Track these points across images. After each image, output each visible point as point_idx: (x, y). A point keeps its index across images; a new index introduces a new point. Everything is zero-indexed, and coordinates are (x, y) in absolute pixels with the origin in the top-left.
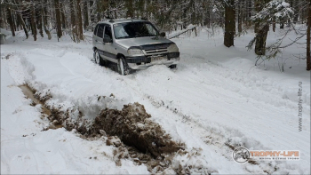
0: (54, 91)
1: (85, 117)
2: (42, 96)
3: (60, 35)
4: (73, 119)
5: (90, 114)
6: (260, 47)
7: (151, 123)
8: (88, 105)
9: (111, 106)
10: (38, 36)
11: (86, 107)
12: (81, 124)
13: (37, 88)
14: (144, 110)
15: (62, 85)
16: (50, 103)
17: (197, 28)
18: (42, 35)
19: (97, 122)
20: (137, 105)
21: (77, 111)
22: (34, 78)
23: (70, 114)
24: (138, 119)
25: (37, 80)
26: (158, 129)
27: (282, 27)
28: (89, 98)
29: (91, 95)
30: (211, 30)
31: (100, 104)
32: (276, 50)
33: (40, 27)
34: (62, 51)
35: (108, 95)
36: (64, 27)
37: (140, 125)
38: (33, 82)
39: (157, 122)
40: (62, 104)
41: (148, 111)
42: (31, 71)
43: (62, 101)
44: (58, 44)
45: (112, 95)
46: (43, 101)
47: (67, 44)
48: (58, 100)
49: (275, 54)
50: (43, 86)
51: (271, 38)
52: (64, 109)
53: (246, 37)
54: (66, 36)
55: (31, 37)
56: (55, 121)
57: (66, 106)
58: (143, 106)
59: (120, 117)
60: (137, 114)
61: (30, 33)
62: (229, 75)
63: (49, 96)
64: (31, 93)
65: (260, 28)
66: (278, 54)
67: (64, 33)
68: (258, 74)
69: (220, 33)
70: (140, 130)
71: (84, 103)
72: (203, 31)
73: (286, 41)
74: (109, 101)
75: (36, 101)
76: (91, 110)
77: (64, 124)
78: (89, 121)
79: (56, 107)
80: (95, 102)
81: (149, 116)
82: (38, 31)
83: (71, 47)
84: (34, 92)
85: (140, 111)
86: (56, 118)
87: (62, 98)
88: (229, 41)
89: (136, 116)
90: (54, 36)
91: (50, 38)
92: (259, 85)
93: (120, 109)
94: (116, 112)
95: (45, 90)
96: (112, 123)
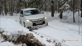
1: (14, 37)
3: (6, 14)
4: (11, 38)
5: (16, 36)
7: (35, 39)
8: (15, 34)
9: (22, 34)
11: (15, 35)
12: (13, 39)
14: (33, 35)
15: (7, 28)
17: (44, 12)
19: (18, 39)
21: (12, 36)
23: (10, 37)
24: (31, 38)
26: (38, 41)
27: (65, 12)
28: (16, 32)
29: (16, 31)
30: (47, 12)
31: (19, 34)
34: (7, 18)
35: (21, 31)
36: (7, 12)
37: (32, 40)
39: (37, 38)
40: (7, 34)
43: (7, 33)
44: (6, 17)
45: (22, 31)
46: (1, 33)
47: (8, 17)
48: (6, 32)
49: (66, 19)
52: (8, 35)
53: (57, 14)
54: (8, 14)
56: (5, 39)
57: (8, 34)
58: (32, 34)
60: (31, 36)
62: (54, 24)
68: (61, 24)
69: (50, 14)
70: (32, 41)
71: (14, 33)
72: (45, 13)
74: (22, 32)
76: (16, 35)
77: (8, 39)
78: (16, 39)
79: (5, 35)
80: (17, 33)
81: (34, 37)
83: (10, 18)
85: (32, 35)
86: (5, 38)
87: (7, 32)
88: (53, 15)
89: (30, 37)
91: (3, 15)
92: (62, 27)
94: (24, 36)
96: (23, 39)
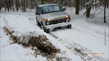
0: (15, 30)
1: (25, 39)
2: (10, 31)
3: (17, 10)
4: (21, 40)
5: (27, 38)
6: (88, 14)
7: (48, 42)
8: (27, 35)
9: (34, 35)
10: (10, 10)
11: (26, 36)
12: (24, 42)
13: (9, 29)
14: (46, 37)
15: (18, 28)
16: (13, 34)
17: (66, 8)
18: (11, 10)
19: (29, 41)
20: (44, 35)
21: (23, 37)
22: (8, 25)
23: (20, 38)
24: (44, 40)
25: (9, 26)
26: (51, 44)
28: (27, 33)
29: (28, 32)
30: (71, 8)
31: (31, 35)
32: (93, 16)
33: (10, 7)
35: (33, 32)
36: (19, 7)
37: (44, 43)
38: (7, 27)
39: (50, 41)
40: (17, 35)
41: (47, 38)
42: (7, 23)
43: (17, 34)
44: (17, 13)
45: (35, 32)
46: (11, 34)
47: (20, 13)
48: (16, 33)
49: (93, 17)
50: (11, 28)
51: (92, 11)
52: (18, 36)
53: (83, 11)
54: (20, 10)
55: (7, 10)
56: (15, 41)
57: (19, 35)
58: (46, 36)
59: (37, 39)
60: (43, 38)
61: (7, 9)
62: (77, 24)
63: (13, 32)
64: (7, 31)
65: (88, 8)
66: (94, 17)
67: (19, 9)
68: (87, 24)
69: (74, 10)
70: (44, 44)
71: (25, 34)
73: (97, 12)
74: (34, 33)
75: (8, 33)
76: (28, 37)
77: (18, 42)
78: (27, 41)
79: (15, 35)
80: (29, 34)
81: (48, 39)
82: (10, 8)
83: (22, 14)
84: (8, 30)
85: (45, 37)
86: (15, 39)
87: (17, 32)
88: (77, 13)
89: (43, 39)
90: (15, 10)
91: (14, 11)
92: (87, 28)
93: (38, 36)
94: (36, 38)
95: (12, 30)
96: (35, 42)
